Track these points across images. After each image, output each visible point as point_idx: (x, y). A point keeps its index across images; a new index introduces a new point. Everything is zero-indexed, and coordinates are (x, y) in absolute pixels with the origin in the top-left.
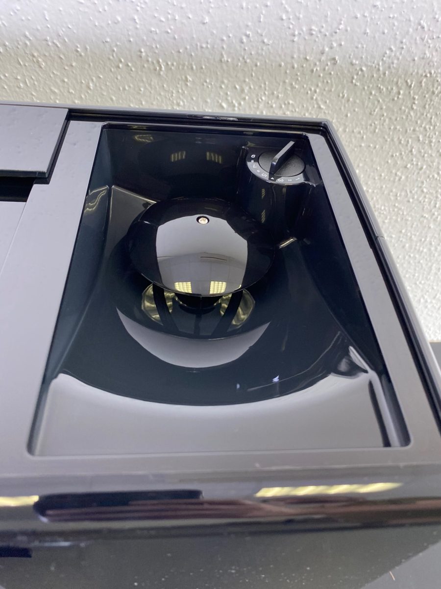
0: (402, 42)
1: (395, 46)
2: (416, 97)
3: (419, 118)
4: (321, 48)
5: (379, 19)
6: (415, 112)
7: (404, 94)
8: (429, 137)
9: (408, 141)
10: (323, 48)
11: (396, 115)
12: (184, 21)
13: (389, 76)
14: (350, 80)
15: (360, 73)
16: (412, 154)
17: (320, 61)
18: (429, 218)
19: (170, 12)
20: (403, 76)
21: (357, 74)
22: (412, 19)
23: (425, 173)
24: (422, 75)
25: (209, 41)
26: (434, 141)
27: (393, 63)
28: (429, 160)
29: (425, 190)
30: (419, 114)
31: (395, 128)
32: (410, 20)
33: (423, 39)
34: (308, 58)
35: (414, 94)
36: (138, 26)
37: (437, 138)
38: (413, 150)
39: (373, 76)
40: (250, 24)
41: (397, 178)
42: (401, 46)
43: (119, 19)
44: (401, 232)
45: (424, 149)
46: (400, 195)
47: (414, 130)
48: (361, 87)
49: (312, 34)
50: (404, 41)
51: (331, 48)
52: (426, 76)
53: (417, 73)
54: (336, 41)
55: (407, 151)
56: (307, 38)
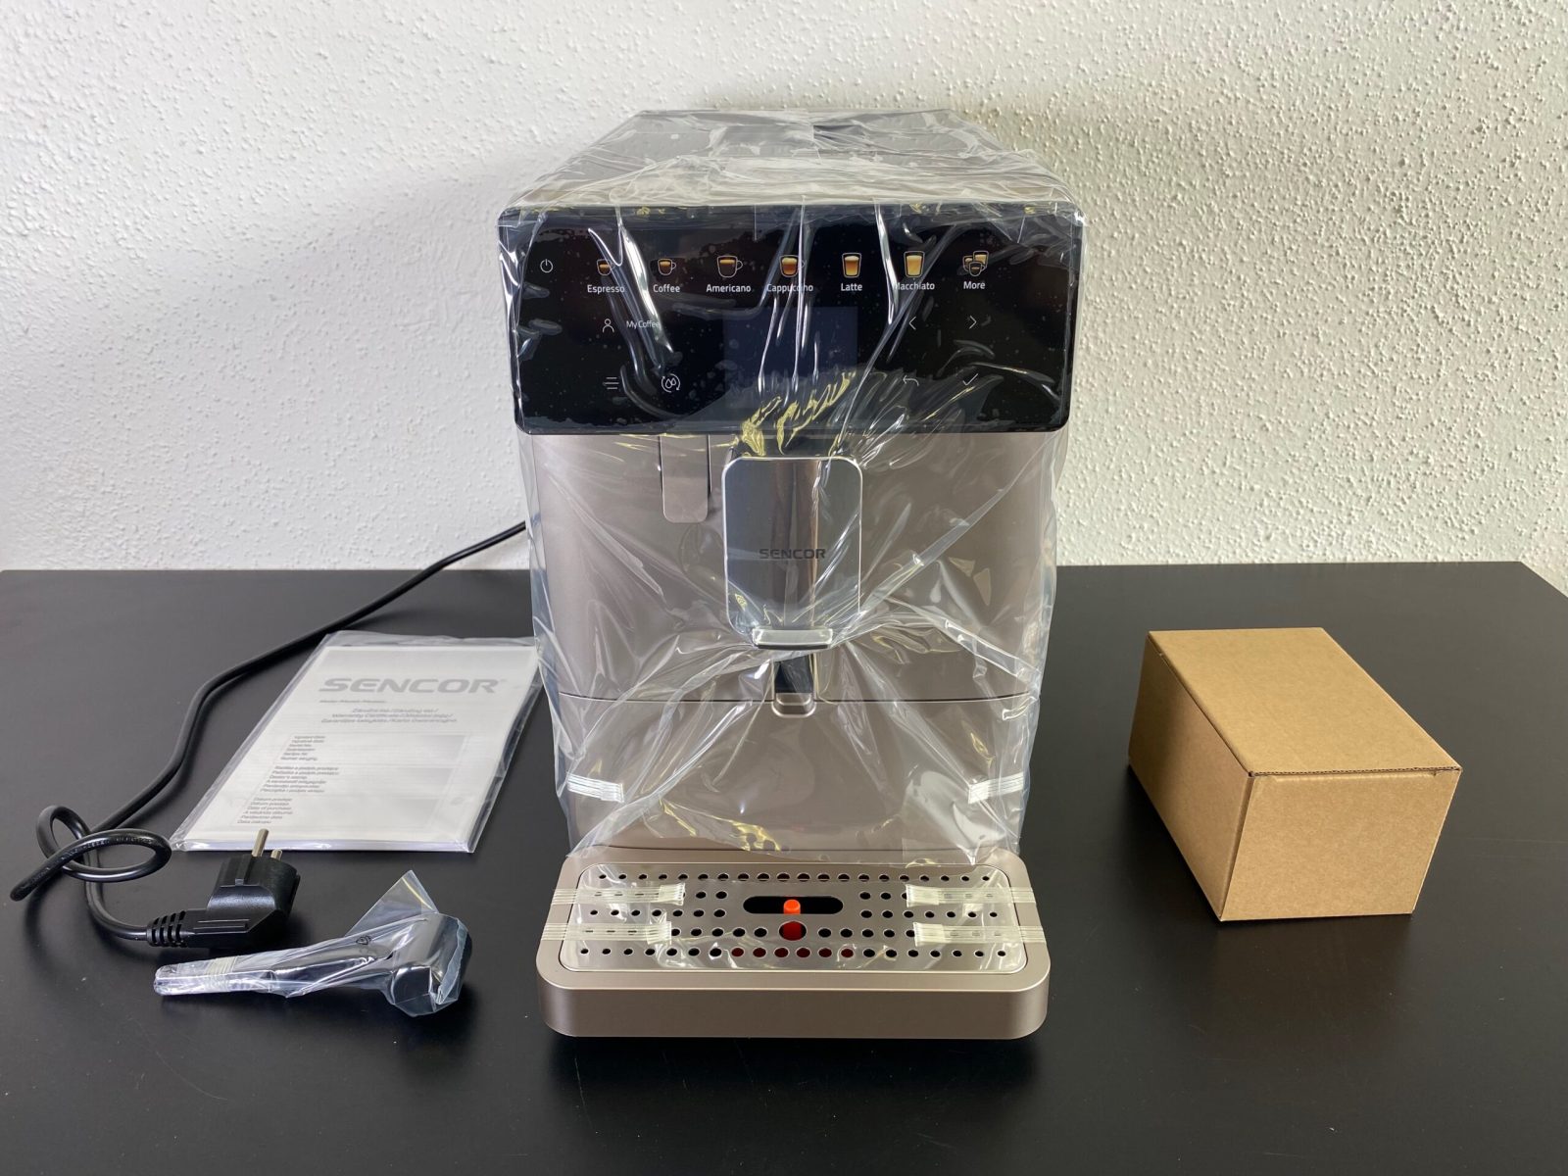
0: (1065, 87)
1: (1059, 92)
2: (1099, 147)
3: (1110, 171)
4: (979, 100)
5: (1035, 66)
6: (1103, 163)
7: (1084, 144)
8: (1130, 195)
9: (1105, 202)
10: (981, 98)
11: (1081, 169)
12: (838, 85)
13: (1060, 124)
14: (1017, 132)
15: (1027, 123)
16: (1116, 218)
17: (980, 113)
18: (1168, 313)
19: (823, 76)
20: (1076, 124)
21: (1024, 125)
22: (1069, 63)
23: (1140, 244)
24: (1098, 121)
25: (862, 102)
26: (1137, 199)
27: (1061, 110)
28: (1139, 225)
29: (1148, 270)
30: (1108, 167)
31: (1085, 186)
32: (1067, 65)
33: (1087, 83)
34: (967, 111)
35: (1095, 141)
36: (792, 93)
37: (1140, 195)
38: (1115, 213)
39: (1042, 126)
40: (902, 82)
41: (1105, 253)
42: (1065, 91)
43: (774, 87)
44: (1134, 338)
45: (1128, 210)
46: (1117, 279)
47: (1108, 187)
48: (1032, 139)
49: (967, 87)
50: (1067, 86)
51: (990, 99)
52: (1103, 121)
53: (1092, 119)
54: (994, 91)
55: (1108, 215)
56: (962, 91)
